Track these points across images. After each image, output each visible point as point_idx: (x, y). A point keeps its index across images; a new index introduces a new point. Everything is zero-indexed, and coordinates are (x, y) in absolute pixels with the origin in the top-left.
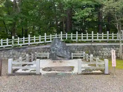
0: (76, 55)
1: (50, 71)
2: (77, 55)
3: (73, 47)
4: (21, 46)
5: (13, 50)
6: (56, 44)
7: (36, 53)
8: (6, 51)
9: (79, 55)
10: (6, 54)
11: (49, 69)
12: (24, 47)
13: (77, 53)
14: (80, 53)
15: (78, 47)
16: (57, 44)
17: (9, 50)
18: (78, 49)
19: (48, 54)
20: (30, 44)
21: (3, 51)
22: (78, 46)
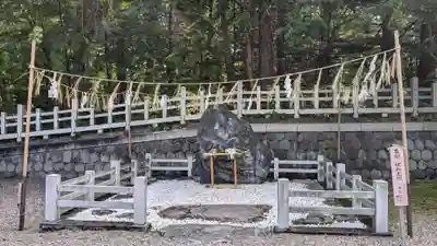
0: (291, 166)
1: (182, 217)
2: (298, 167)
3: (283, 136)
4: (100, 132)
5: (73, 147)
6: (217, 127)
7: (148, 156)
8: (51, 150)
9: (303, 167)
10: (50, 159)
11: (182, 213)
12: (111, 135)
13: (296, 159)
14: (306, 159)
15: (300, 138)
16: (221, 126)
17: (63, 145)
18: (299, 143)
19: (190, 160)
20: (132, 127)
21: (41, 150)
22: (298, 133)
